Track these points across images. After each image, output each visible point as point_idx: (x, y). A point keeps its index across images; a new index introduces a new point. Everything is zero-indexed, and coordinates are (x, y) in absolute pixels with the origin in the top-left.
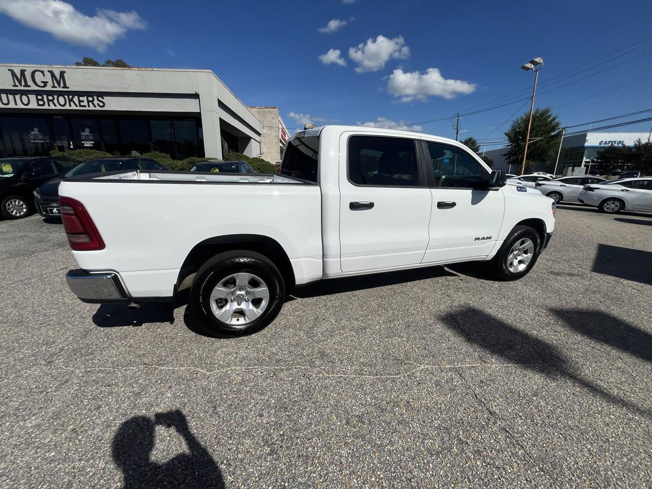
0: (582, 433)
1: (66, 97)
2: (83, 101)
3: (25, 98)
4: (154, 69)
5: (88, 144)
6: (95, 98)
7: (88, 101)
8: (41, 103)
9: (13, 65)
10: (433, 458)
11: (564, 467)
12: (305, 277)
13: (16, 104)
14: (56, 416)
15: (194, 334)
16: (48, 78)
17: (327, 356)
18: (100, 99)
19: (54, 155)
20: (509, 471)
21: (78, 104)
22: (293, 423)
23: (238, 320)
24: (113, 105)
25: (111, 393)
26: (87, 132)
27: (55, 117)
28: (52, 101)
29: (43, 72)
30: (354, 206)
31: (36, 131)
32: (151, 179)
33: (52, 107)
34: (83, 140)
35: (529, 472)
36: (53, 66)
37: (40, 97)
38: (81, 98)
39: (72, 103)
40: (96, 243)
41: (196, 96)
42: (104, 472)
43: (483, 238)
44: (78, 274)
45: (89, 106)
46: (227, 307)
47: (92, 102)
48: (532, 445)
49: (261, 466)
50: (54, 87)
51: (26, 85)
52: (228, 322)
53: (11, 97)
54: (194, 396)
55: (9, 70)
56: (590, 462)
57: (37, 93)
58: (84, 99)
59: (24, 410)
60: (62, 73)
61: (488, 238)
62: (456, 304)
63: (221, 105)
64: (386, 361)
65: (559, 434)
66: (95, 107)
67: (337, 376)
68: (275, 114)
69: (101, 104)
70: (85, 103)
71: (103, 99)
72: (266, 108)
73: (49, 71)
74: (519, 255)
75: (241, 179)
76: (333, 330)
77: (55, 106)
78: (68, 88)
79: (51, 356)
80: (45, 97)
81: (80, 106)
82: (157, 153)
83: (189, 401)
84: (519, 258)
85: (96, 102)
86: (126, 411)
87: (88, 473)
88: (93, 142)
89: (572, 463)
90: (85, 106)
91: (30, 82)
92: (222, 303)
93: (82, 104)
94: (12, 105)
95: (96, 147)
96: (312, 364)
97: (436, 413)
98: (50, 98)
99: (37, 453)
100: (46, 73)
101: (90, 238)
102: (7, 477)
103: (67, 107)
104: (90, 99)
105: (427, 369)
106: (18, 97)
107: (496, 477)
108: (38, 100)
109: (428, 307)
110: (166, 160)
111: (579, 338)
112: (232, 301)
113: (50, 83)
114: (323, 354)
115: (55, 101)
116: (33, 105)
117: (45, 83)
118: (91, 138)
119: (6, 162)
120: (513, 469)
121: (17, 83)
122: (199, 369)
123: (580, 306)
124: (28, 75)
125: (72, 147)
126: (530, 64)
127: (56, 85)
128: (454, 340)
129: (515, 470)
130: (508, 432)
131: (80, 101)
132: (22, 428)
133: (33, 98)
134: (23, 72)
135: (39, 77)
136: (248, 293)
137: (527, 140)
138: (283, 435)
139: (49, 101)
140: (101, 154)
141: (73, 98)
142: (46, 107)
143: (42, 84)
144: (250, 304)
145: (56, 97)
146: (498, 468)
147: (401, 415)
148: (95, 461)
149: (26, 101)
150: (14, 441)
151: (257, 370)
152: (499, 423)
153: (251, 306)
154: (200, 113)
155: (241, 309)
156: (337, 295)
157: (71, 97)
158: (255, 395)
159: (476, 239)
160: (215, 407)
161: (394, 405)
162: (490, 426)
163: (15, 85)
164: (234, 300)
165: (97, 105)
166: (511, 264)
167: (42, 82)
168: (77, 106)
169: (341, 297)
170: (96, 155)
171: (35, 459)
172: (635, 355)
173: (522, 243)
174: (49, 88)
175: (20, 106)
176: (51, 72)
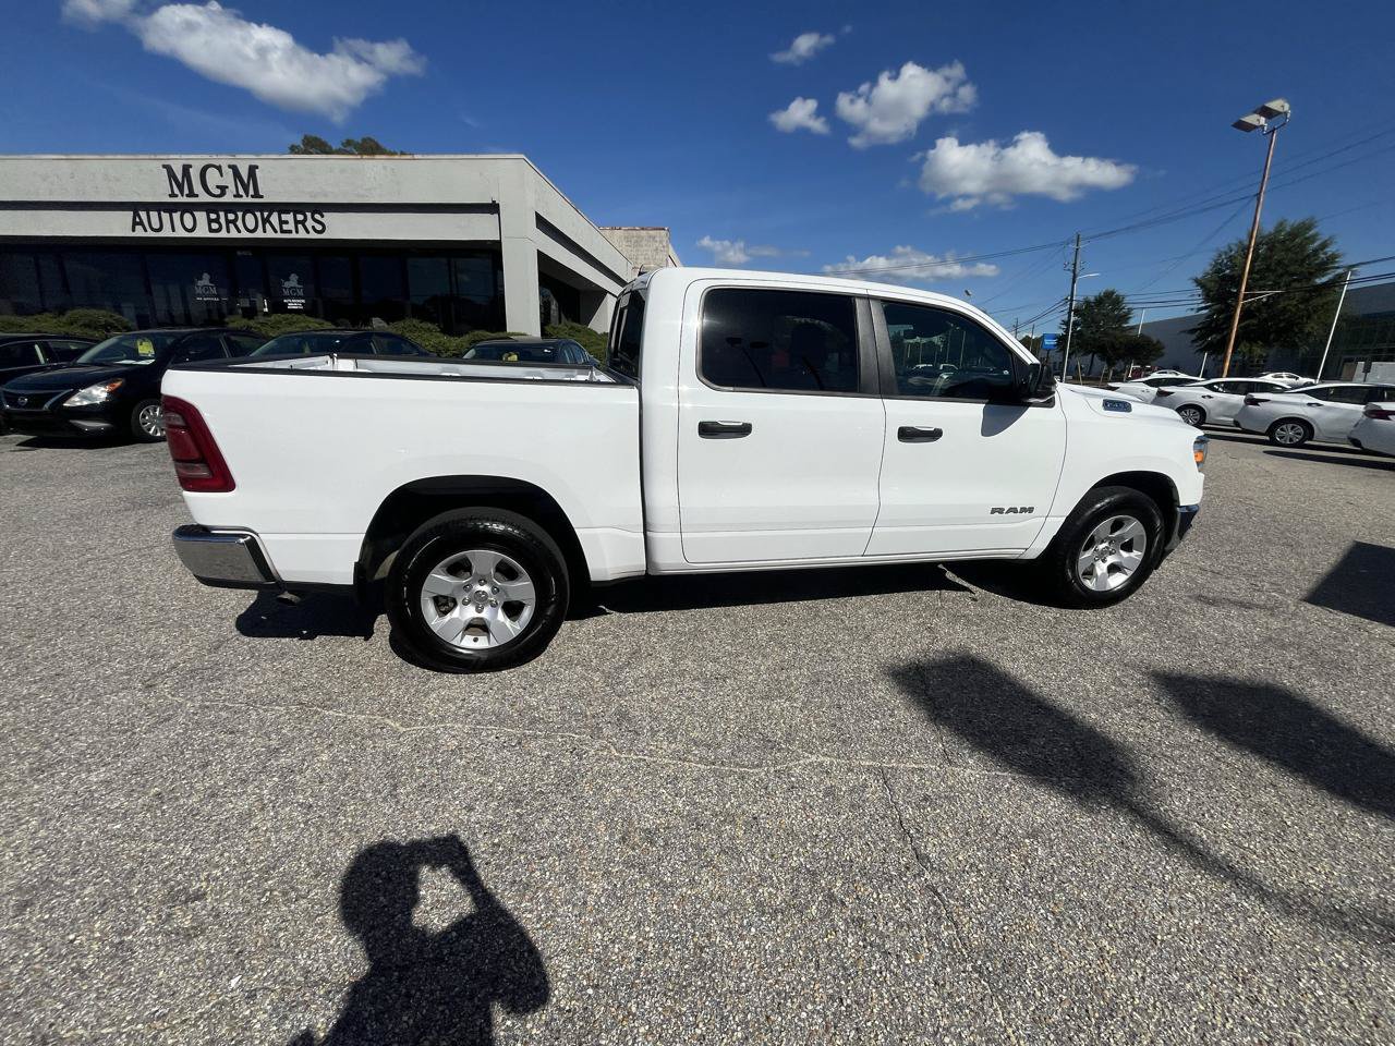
0: (1100, 919)
1: (258, 214)
2: (287, 222)
3: (188, 218)
4: (416, 157)
5: (294, 304)
6: (309, 214)
7: (297, 222)
8: (215, 226)
9: (172, 157)
10: (763, 919)
11: (1029, 971)
12: (608, 566)
13: (174, 230)
14: (137, 772)
15: (399, 661)
16: (228, 180)
17: (629, 720)
18: (317, 216)
19: (231, 326)
20: (908, 962)
21: (278, 228)
22: (522, 829)
23: (475, 640)
24: (341, 228)
25: (231, 745)
26: (293, 282)
27: (239, 253)
28: (234, 222)
29: (219, 168)
30: (708, 430)
31: (205, 280)
32: (359, 370)
33: (234, 234)
34: (287, 297)
35: (948, 969)
36: (238, 157)
37: (213, 216)
38: (284, 217)
39: (267, 225)
40: (221, 480)
41: (493, 208)
42: (187, 864)
43: (1010, 510)
44: (194, 533)
45: (297, 232)
46: (456, 613)
47: (303, 223)
48: (980, 924)
49: (442, 889)
50: (238, 195)
51: (192, 194)
52: (455, 642)
53: (165, 216)
54: (366, 764)
55: (164, 166)
56: (1091, 971)
57: (208, 208)
58: (289, 217)
59: (92, 756)
60: (252, 170)
61: (1024, 510)
62: (940, 646)
63: (543, 224)
64: (743, 741)
65: (1049, 911)
66: (308, 232)
67: (635, 757)
68: (661, 242)
69: (319, 227)
70: (291, 226)
71: (322, 216)
72: (643, 229)
73: (230, 167)
74: (1111, 553)
75: (529, 374)
76: (659, 676)
77: (239, 231)
78: (262, 197)
79: (155, 676)
80: (222, 214)
81: (283, 231)
82: (415, 321)
83: (355, 770)
84: (1111, 560)
85: (310, 223)
86: (247, 775)
87: (162, 862)
88: (303, 301)
89: (1050, 967)
90: (290, 232)
91: (198, 188)
92: (445, 604)
93: (285, 227)
94: (167, 233)
95: (309, 311)
96: (596, 732)
97: (803, 845)
98: (231, 217)
99: (95, 821)
100: (226, 169)
101: (211, 470)
102: (45, 851)
103: (259, 234)
104: (300, 217)
105: (821, 764)
106: (176, 216)
107: (874, 968)
108: (210, 221)
109: (874, 648)
110: (431, 336)
111: (1193, 735)
112: (465, 604)
113: (231, 190)
114: (623, 716)
115: (240, 223)
116: (202, 231)
117: (223, 189)
118: (301, 293)
119: (143, 337)
120: (917, 959)
121: (176, 191)
122: (388, 721)
123: (1232, 673)
124: (195, 174)
125: (266, 310)
126: (1256, 116)
127: (241, 192)
128: (905, 715)
129: (921, 961)
130: (939, 895)
131: (282, 222)
132: (82, 782)
133: (201, 216)
134: (186, 169)
135: (213, 178)
136: (496, 590)
137: (1242, 296)
138: (498, 845)
139: (228, 222)
140: (313, 324)
141: (269, 216)
142: (223, 234)
143: (218, 192)
144: (500, 611)
145: (240, 214)
146: (887, 953)
147: (732, 838)
148: (177, 845)
149: (189, 225)
150: (67, 799)
151: (491, 733)
152: (927, 875)
153: (501, 616)
154: (498, 243)
155: (482, 619)
156: (693, 611)
157: (266, 214)
158: (471, 775)
159: (993, 511)
160: (395, 787)
161: (725, 820)
162: (905, 879)
163: (173, 195)
164: (469, 602)
165: (310, 229)
166: (1090, 573)
167: (218, 187)
168: (276, 232)
169: (701, 616)
170: (303, 324)
171: (90, 830)
172: (1312, 783)
173: (1117, 526)
174: (229, 198)
175: (181, 233)
176: (234, 168)
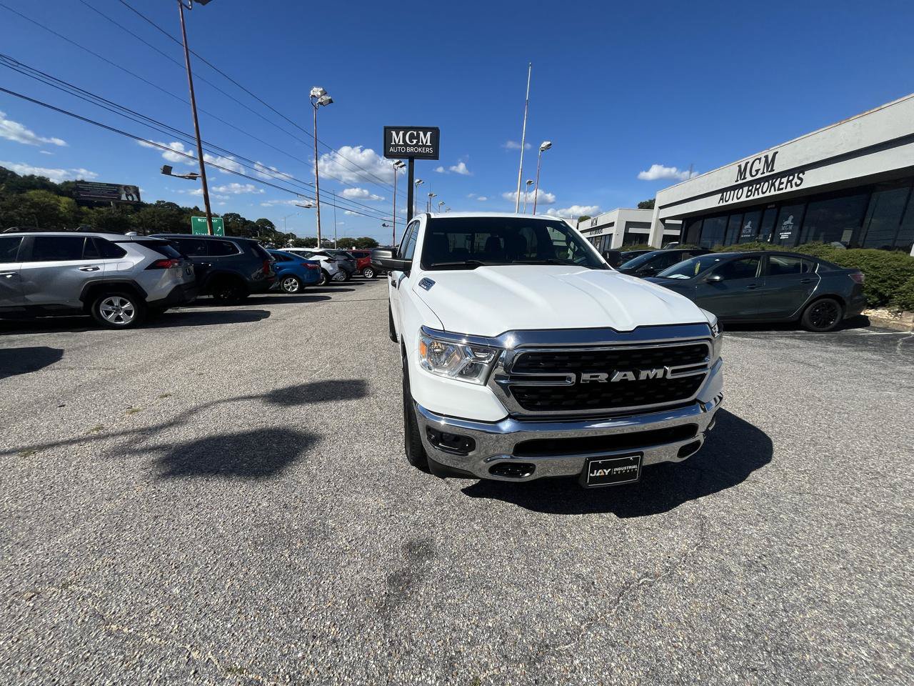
1: (770, 182)
2: (783, 183)
3: (740, 192)
5: (784, 236)
7: (788, 181)
8: (749, 194)
9: (743, 160)
13: (733, 200)
16: (762, 165)
18: (801, 175)
21: (777, 188)
24: (812, 180)
26: (789, 220)
27: (769, 207)
28: (758, 189)
29: (759, 160)
31: (748, 225)
33: (757, 196)
34: (782, 232)
37: (750, 188)
38: (782, 180)
39: (773, 187)
45: (786, 188)
47: (791, 181)
50: (763, 173)
51: (745, 178)
53: (732, 193)
57: (750, 184)
58: (785, 180)
60: (774, 155)
66: (791, 187)
69: (799, 182)
70: (784, 185)
71: (805, 174)
77: (759, 194)
78: (774, 170)
80: (754, 186)
81: (779, 189)
85: (796, 180)
88: (790, 233)
90: (782, 189)
91: (747, 174)
93: (781, 187)
94: (730, 202)
98: (758, 186)
100: (763, 159)
103: (768, 194)
104: (790, 178)
106: (736, 192)
108: (748, 191)
115: (760, 190)
116: (743, 199)
117: (757, 171)
118: (789, 228)
121: (739, 178)
124: (749, 166)
125: (769, 240)
127: (766, 170)
131: (781, 183)
133: (745, 189)
134: (747, 164)
135: (756, 166)
139: (756, 190)
141: (776, 181)
142: (752, 197)
145: (762, 184)
149: (739, 195)
157: (773, 181)
163: (737, 181)
165: (794, 185)
168: (776, 190)
174: (759, 176)
175: (736, 201)
176: (766, 157)
